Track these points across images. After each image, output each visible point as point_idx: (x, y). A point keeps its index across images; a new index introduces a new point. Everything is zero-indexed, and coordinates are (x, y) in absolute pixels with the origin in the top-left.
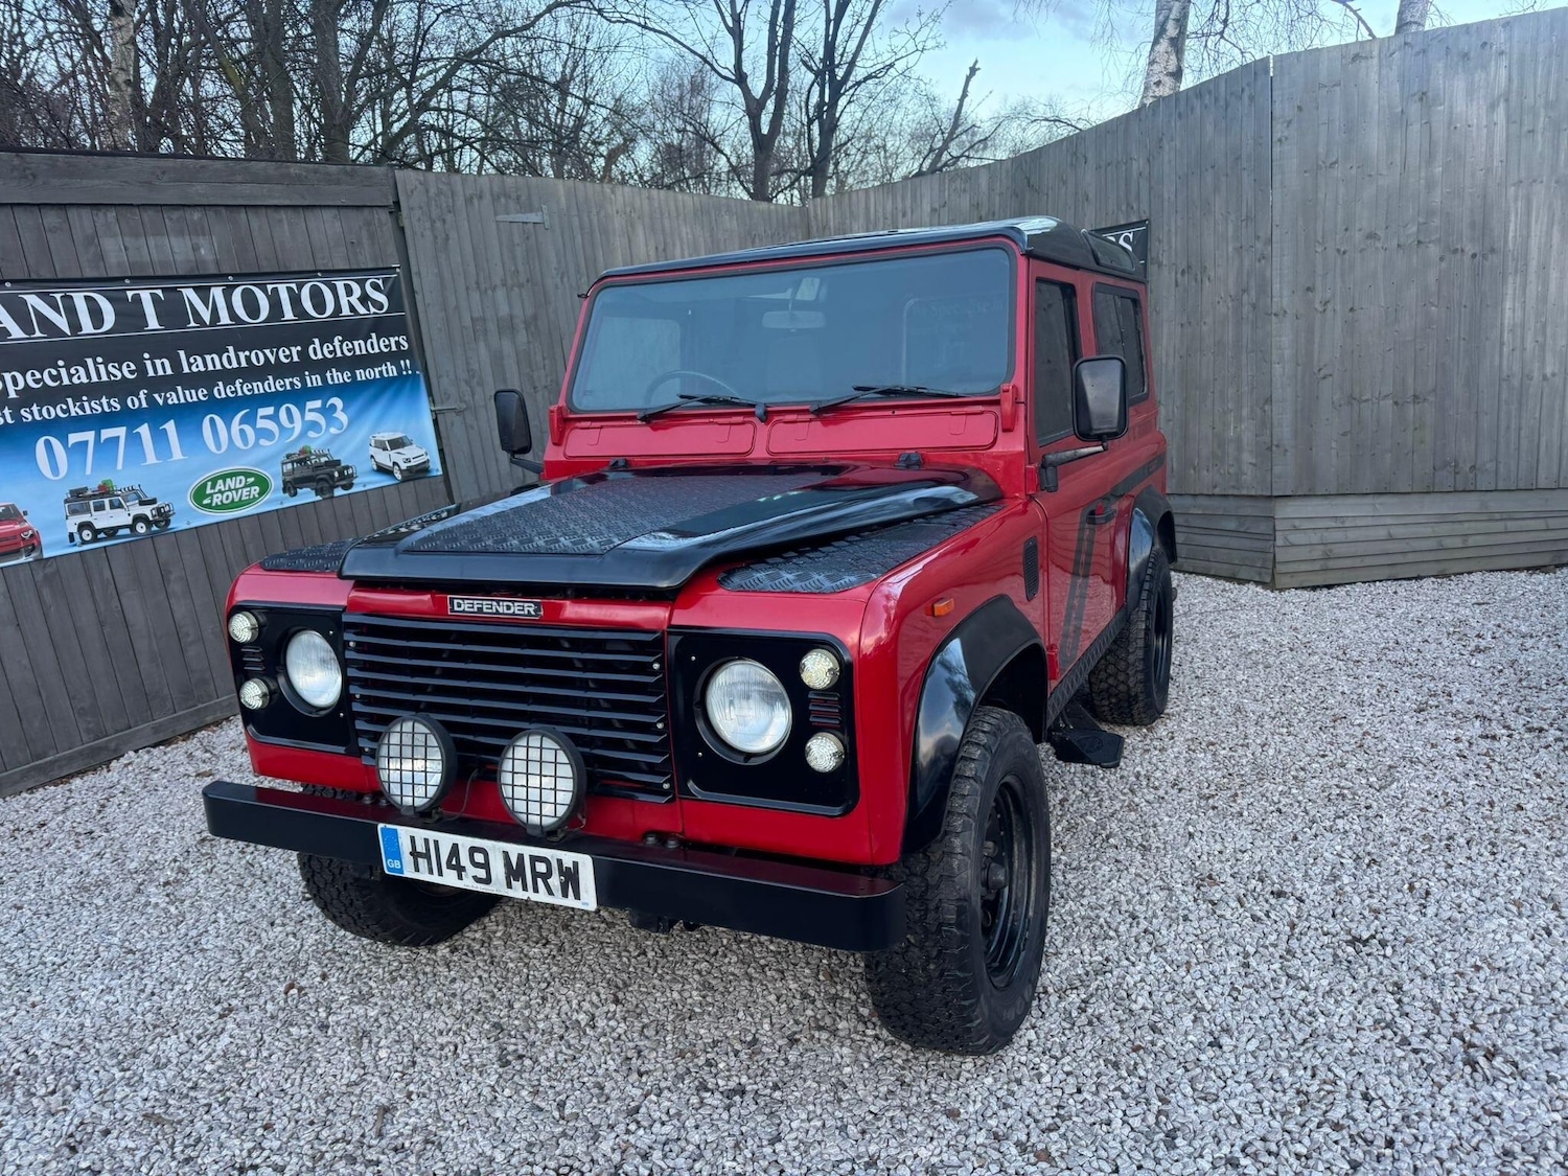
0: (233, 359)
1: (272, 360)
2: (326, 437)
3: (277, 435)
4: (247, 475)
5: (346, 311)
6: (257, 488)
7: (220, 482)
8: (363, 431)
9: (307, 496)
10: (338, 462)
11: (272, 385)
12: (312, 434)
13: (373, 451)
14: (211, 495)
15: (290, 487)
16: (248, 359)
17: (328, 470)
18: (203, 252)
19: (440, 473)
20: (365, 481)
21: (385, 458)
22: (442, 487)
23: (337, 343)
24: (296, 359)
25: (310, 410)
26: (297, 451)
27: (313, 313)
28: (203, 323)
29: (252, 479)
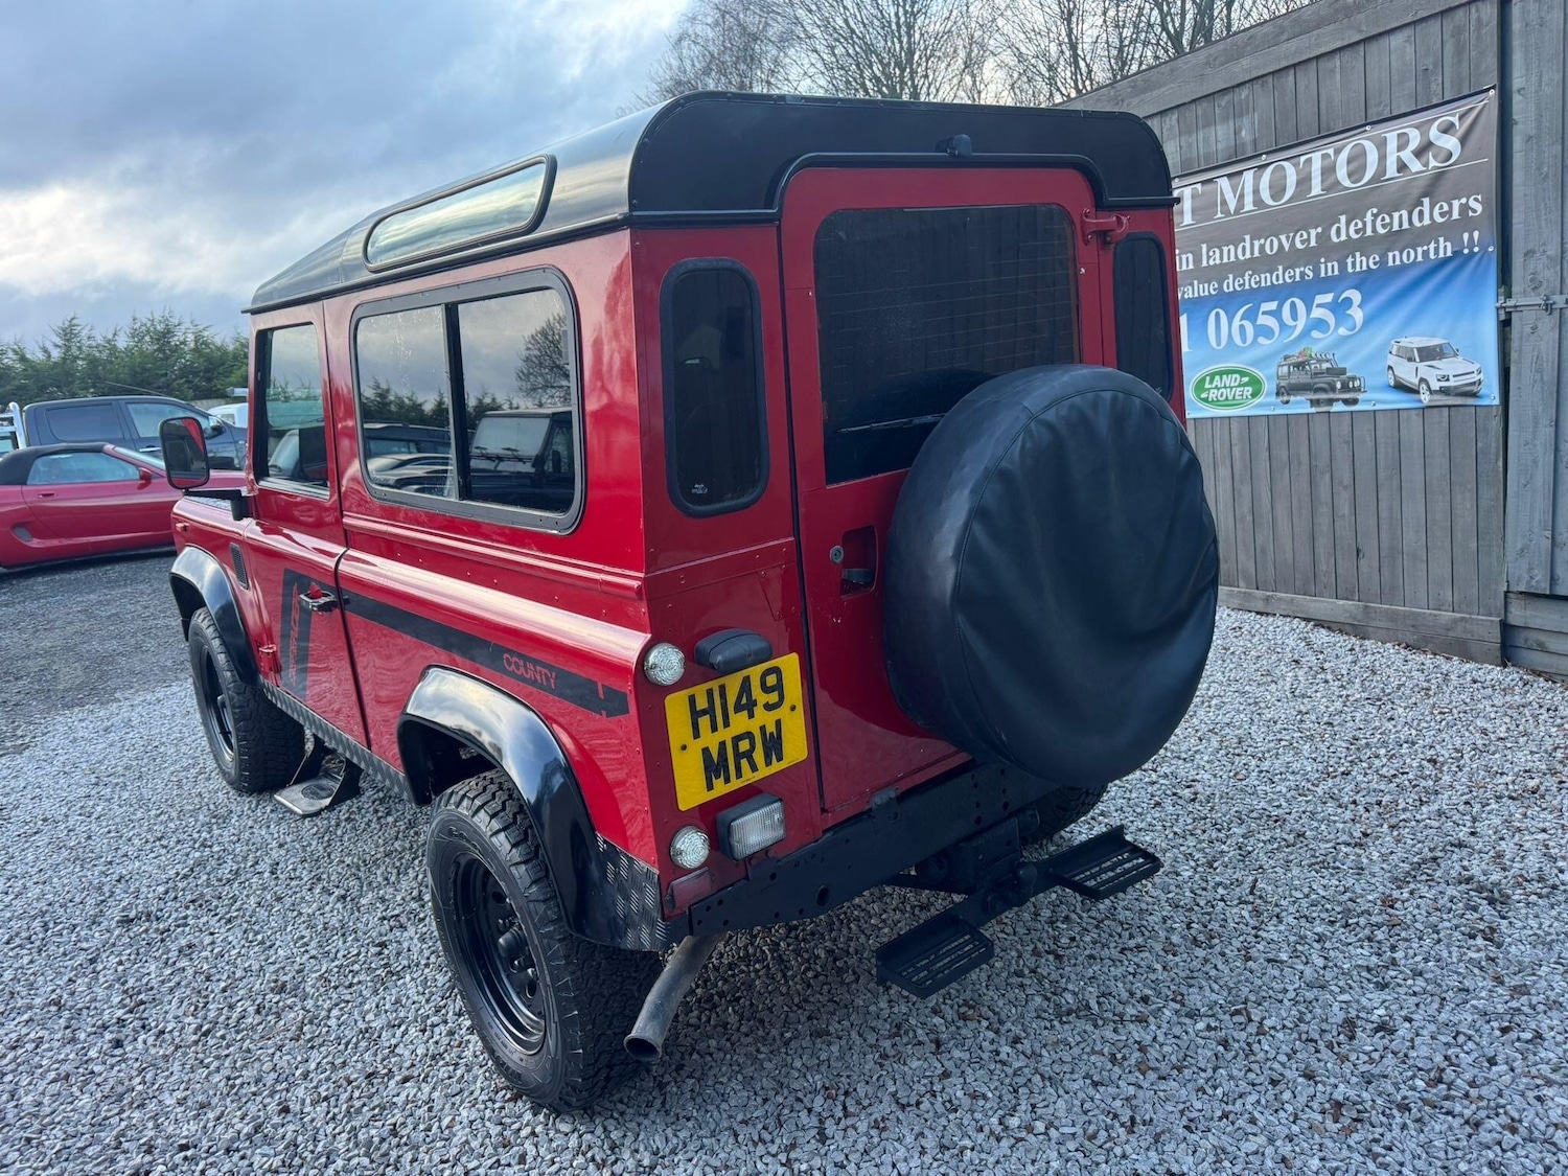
0: (1248, 249)
1: (1287, 246)
2: (1334, 337)
3: (1277, 333)
4: (1242, 374)
5: (1391, 170)
6: (1250, 389)
7: (1217, 377)
8: (1383, 332)
9: (1300, 405)
10: (1343, 371)
11: (1281, 276)
12: (1315, 334)
13: (1392, 360)
14: (1209, 389)
15: (1285, 391)
16: (1262, 247)
17: (1329, 379)
18: (1243, 133)
19: (1497, 402)
20: (1376, 399)
21: (1407, 373)
22: (1496, 424)
23: (1369, 218)
24: (1313, 243)
25: (1319, 306)
26: (1296, 352)
27: (1347, 183)
28: (1227, 212)
29: (1246, 379)
